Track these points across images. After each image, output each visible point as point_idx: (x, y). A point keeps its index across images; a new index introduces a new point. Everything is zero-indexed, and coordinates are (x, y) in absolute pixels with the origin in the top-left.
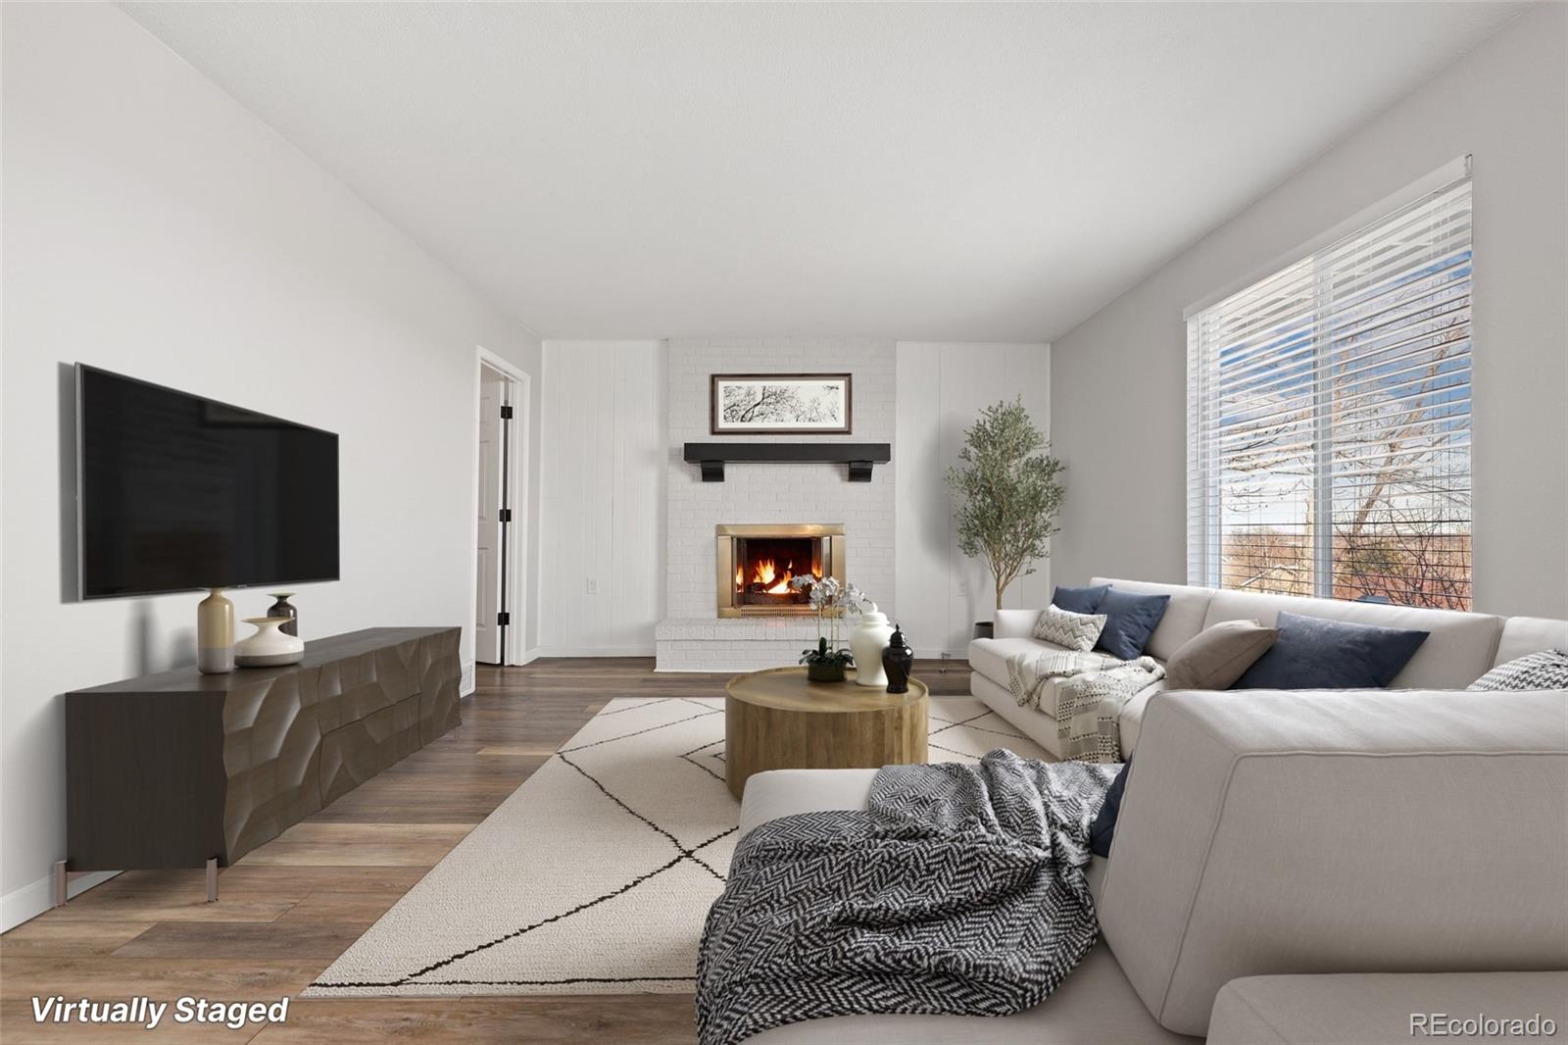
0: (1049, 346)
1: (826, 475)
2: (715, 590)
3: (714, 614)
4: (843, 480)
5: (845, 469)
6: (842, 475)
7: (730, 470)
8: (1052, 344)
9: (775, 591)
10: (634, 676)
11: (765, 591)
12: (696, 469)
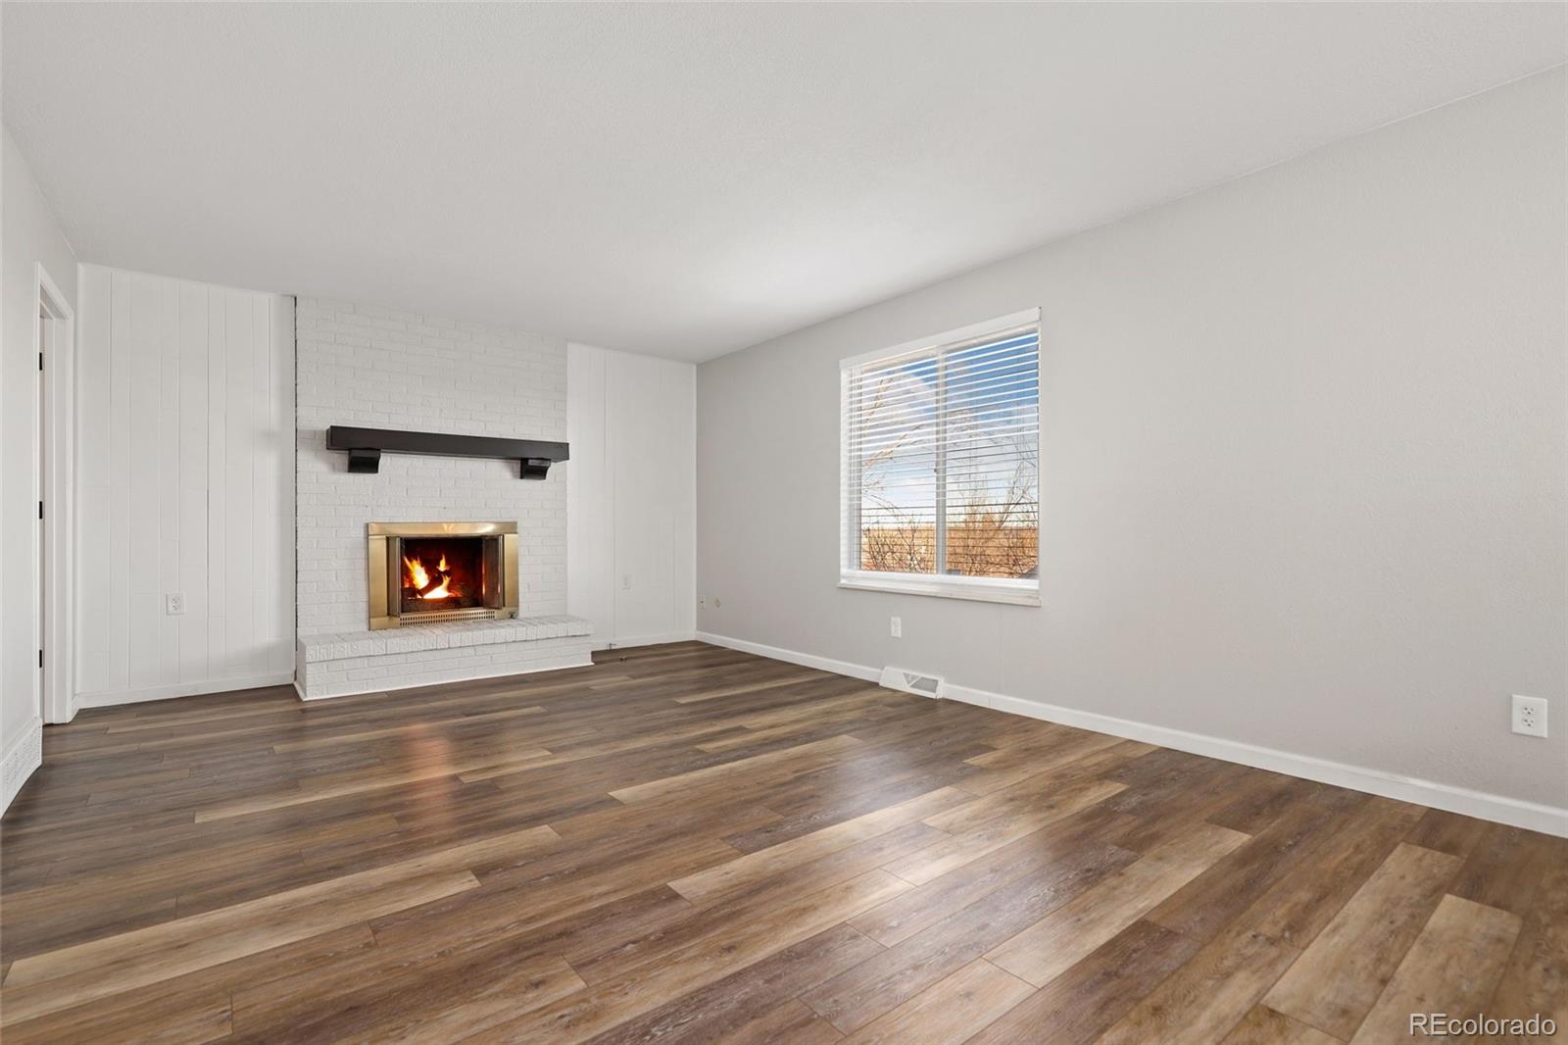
0: (695, 367)
1: (497, 472)
2: (365, 599)
3: (364, 627)
4: (515, 476)
5: (517, 466)
6: (513, 471)
7: (386, 461)
8: (698, 366)
9: (429, 596)
10: (276, 710)
11: (419, 597)
12: (342, 458)
